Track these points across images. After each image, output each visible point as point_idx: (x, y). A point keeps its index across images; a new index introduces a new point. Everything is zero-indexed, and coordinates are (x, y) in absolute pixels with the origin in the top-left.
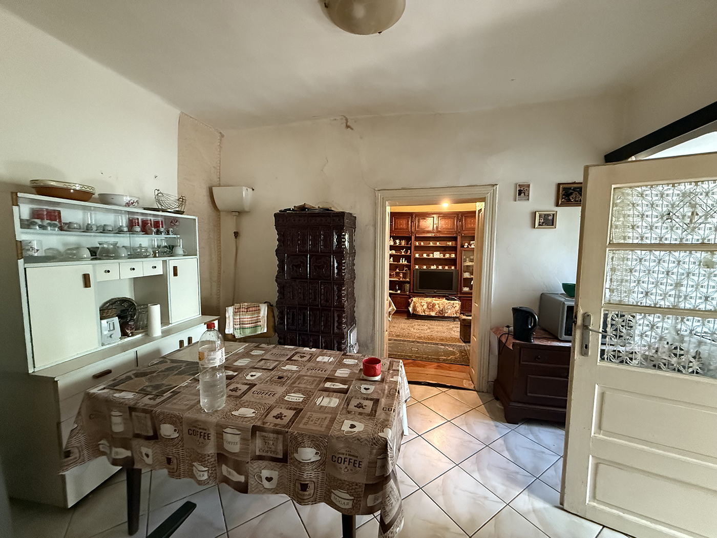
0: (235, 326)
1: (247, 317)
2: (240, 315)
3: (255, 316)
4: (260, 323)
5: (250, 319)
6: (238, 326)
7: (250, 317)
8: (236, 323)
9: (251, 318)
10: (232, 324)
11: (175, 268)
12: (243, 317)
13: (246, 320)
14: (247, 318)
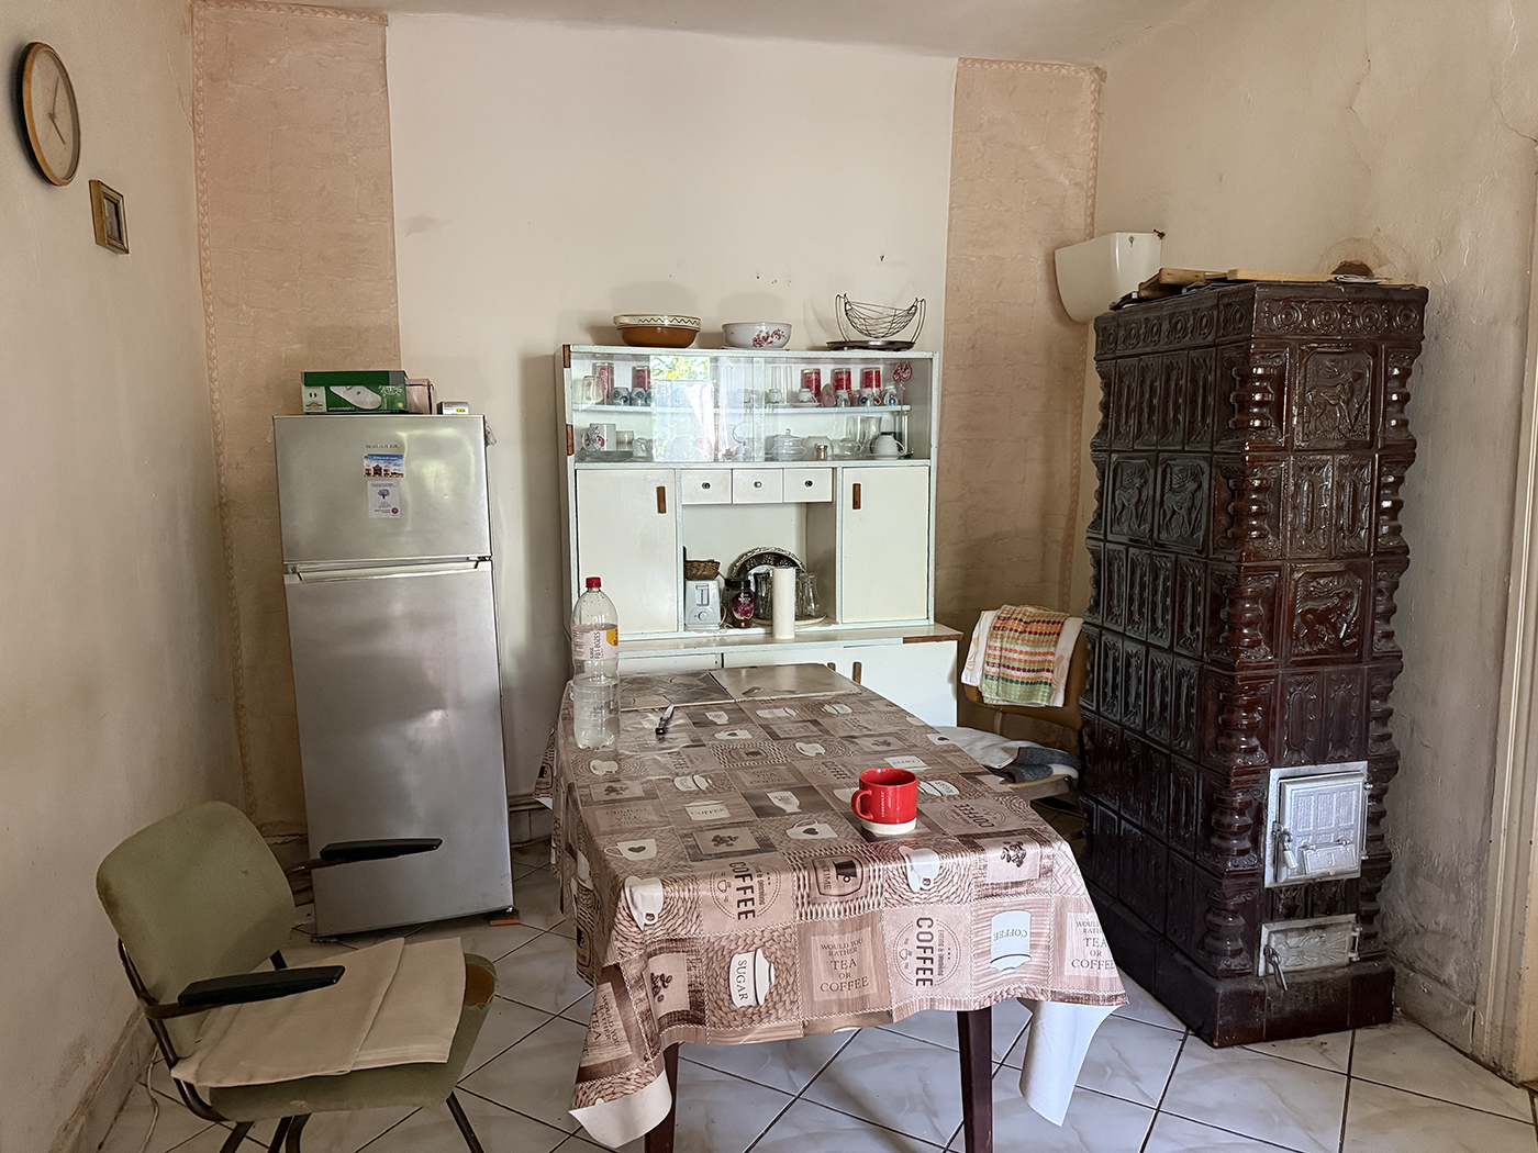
0: (988, 668)
1: (1018, 648)
2: (1002, 637)
3: (1041, 650)
4: (1049, 675)
5: (1027, 657)
6: (993, 669)
7: (1028, 649)
8: (991, 660)
9: (1031, 654)
10: (980, 658)
11: (857, 488)
12: (1008, 646)
13: (1015, 656)
14: (1019, 651)
